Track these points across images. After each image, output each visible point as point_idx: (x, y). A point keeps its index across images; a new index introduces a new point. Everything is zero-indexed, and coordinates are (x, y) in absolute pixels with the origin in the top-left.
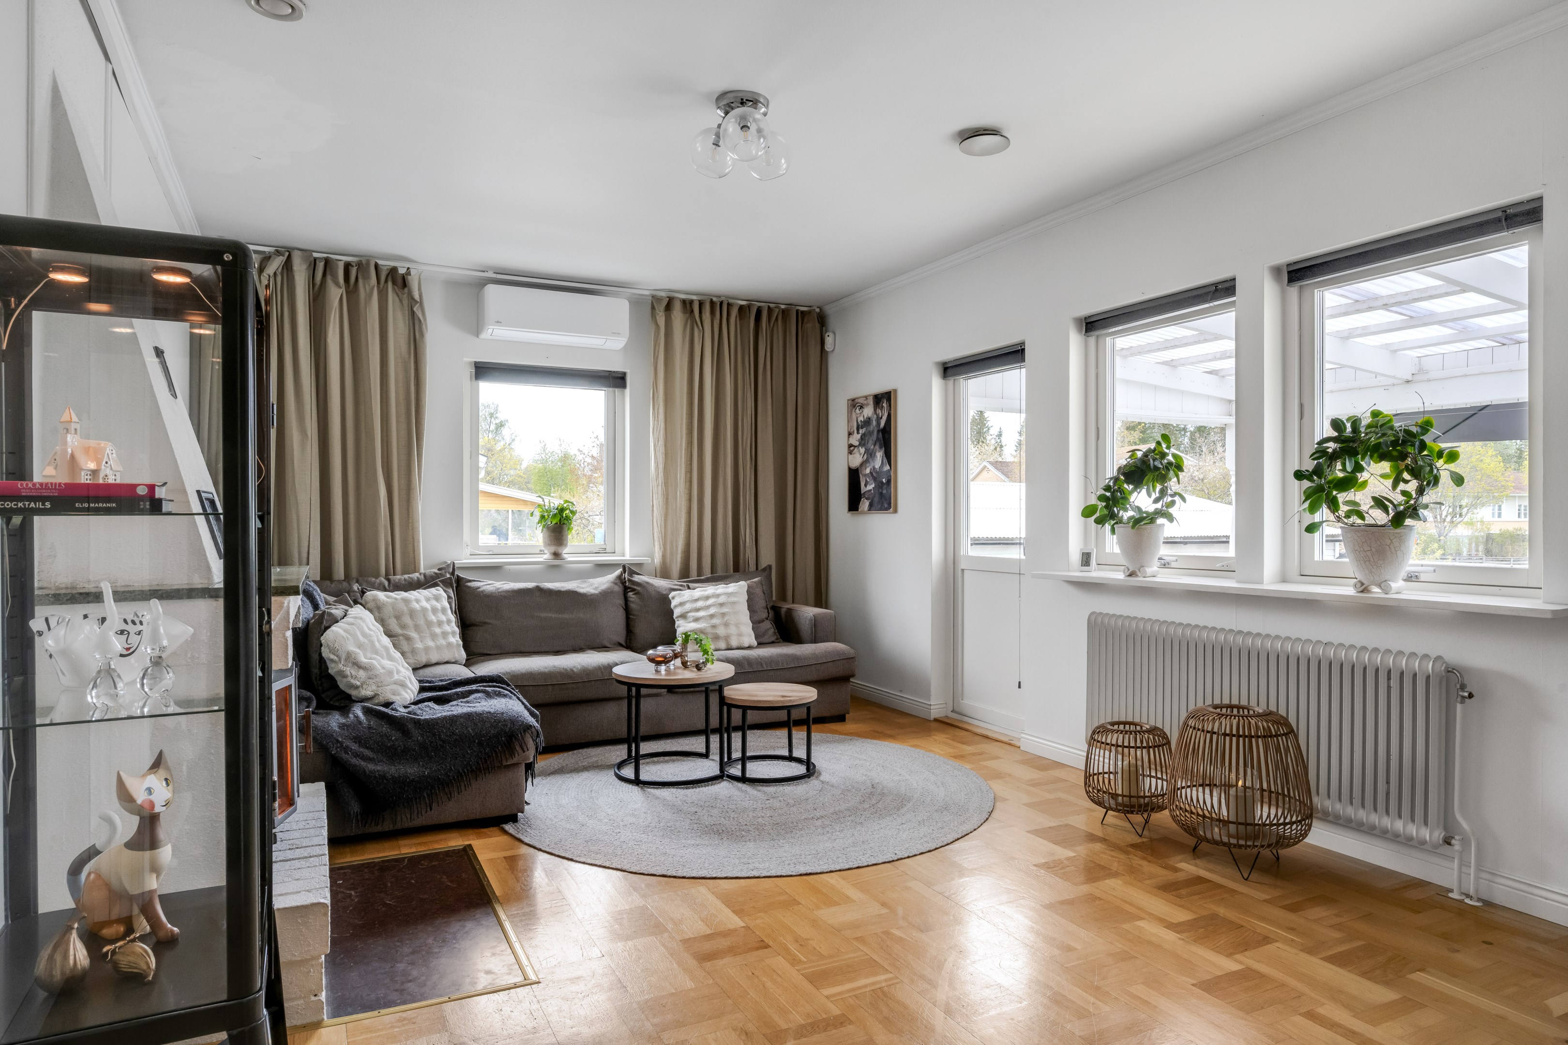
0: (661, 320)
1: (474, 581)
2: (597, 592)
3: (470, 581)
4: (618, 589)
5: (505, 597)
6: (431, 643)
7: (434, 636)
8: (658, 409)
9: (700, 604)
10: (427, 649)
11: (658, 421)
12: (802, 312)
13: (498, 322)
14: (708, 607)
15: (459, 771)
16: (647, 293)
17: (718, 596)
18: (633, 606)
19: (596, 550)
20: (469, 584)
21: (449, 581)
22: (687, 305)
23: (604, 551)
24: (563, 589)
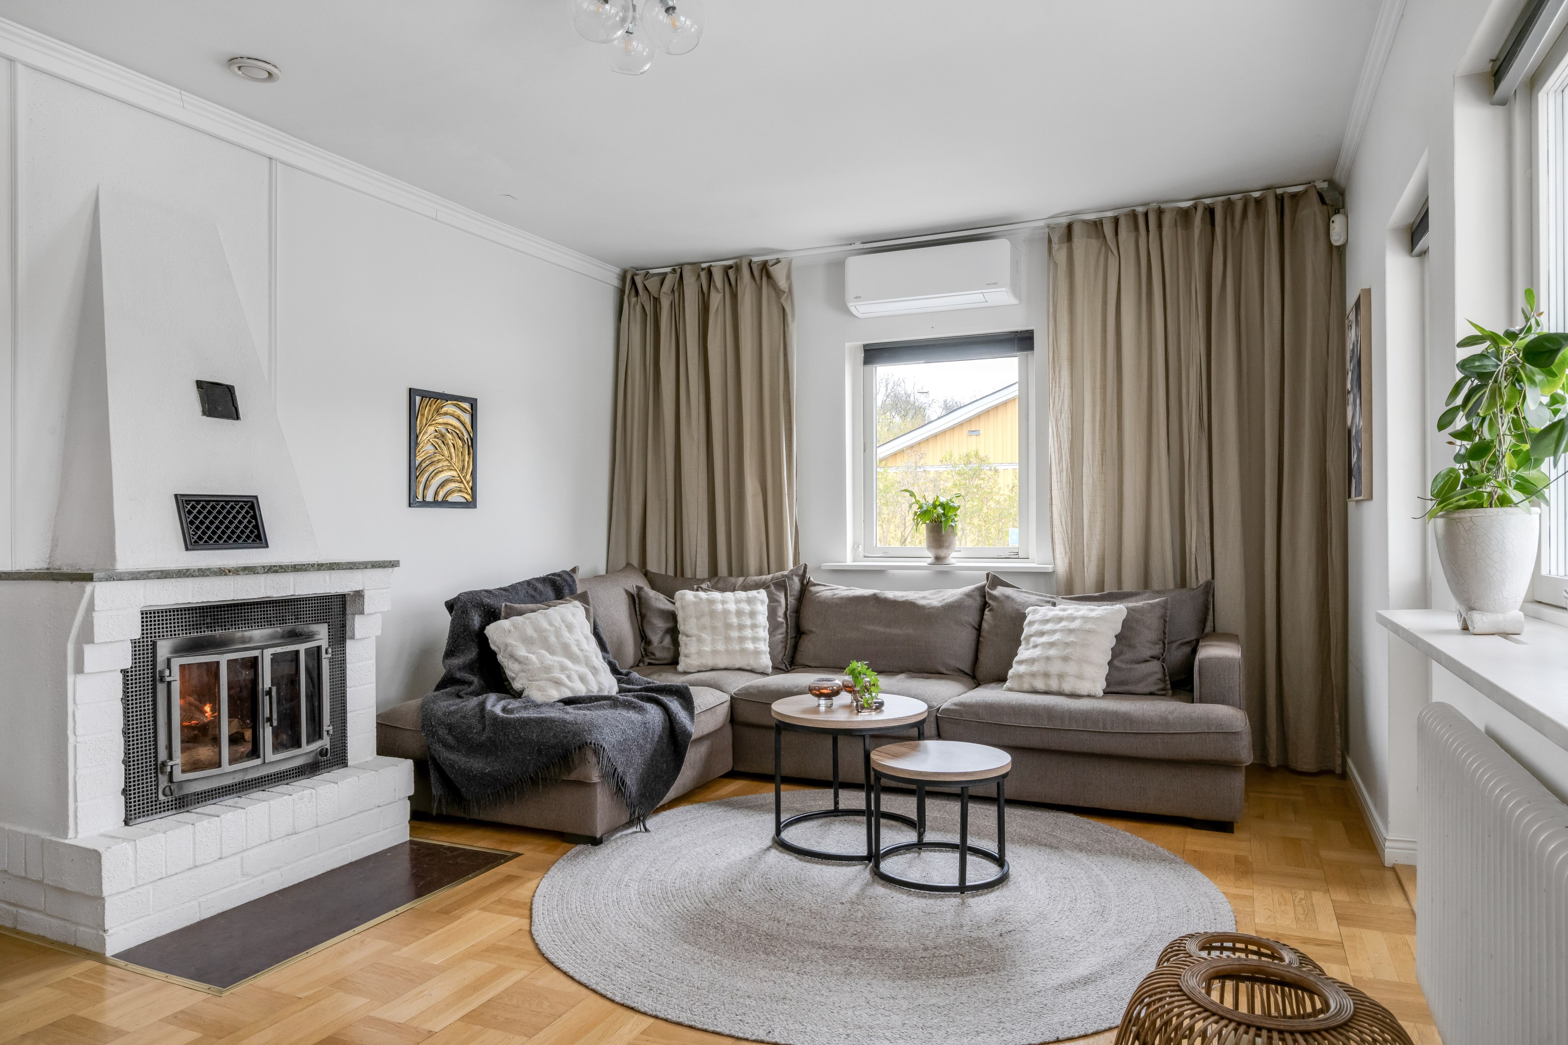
0: (1061, 255)
1: (819, 585)
2: (940, 605)
3: (815, 585)
4: (977, 602)
5: (837, 604)
6: (721, 647)
7: (728, 639)
8: (1060, 372)
9: (1049, 627)
10: (715, 652)
11: (1060, 387)
12: (1294, 196)
13: (857, 297)
14: (1054, 632)
15: (518, 776)
16: (1042, 223)
17: (1072, 619)
18: (985, 625)
19: (1006, 555)
20: (813, 589)
21: (783, 584)
22: (1096, 226)
23: (1016, 556)
24: (900, 599)
